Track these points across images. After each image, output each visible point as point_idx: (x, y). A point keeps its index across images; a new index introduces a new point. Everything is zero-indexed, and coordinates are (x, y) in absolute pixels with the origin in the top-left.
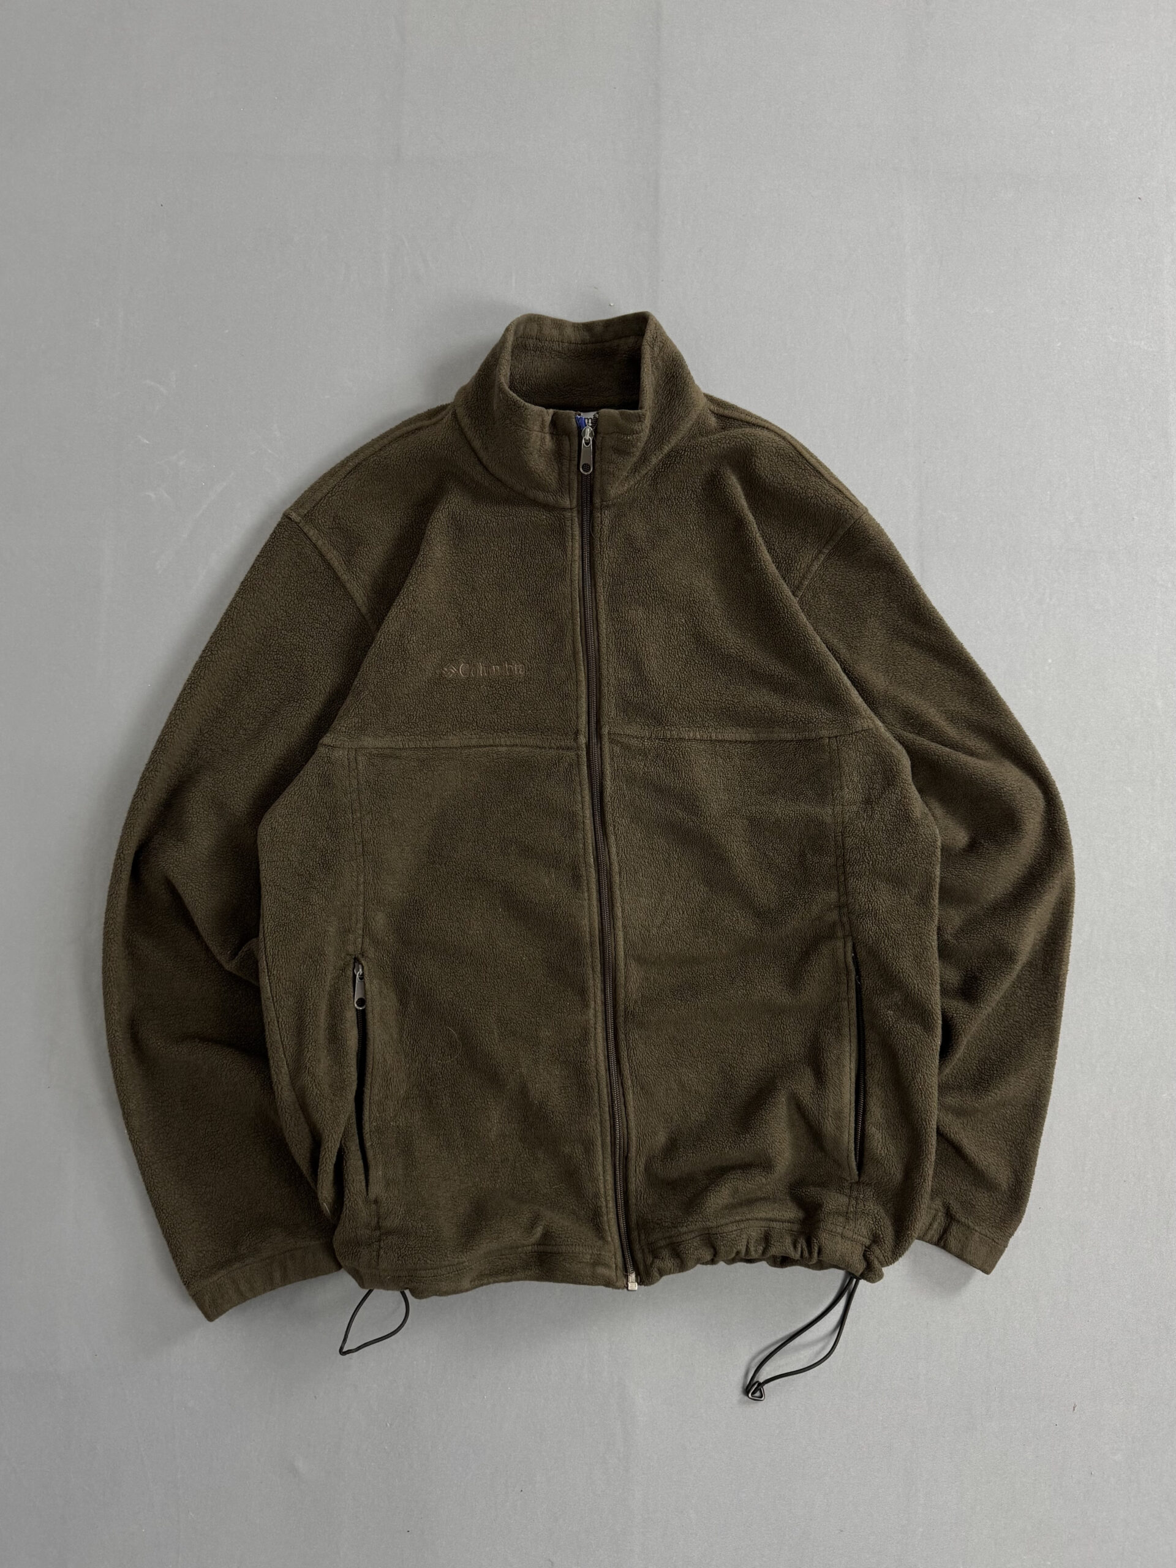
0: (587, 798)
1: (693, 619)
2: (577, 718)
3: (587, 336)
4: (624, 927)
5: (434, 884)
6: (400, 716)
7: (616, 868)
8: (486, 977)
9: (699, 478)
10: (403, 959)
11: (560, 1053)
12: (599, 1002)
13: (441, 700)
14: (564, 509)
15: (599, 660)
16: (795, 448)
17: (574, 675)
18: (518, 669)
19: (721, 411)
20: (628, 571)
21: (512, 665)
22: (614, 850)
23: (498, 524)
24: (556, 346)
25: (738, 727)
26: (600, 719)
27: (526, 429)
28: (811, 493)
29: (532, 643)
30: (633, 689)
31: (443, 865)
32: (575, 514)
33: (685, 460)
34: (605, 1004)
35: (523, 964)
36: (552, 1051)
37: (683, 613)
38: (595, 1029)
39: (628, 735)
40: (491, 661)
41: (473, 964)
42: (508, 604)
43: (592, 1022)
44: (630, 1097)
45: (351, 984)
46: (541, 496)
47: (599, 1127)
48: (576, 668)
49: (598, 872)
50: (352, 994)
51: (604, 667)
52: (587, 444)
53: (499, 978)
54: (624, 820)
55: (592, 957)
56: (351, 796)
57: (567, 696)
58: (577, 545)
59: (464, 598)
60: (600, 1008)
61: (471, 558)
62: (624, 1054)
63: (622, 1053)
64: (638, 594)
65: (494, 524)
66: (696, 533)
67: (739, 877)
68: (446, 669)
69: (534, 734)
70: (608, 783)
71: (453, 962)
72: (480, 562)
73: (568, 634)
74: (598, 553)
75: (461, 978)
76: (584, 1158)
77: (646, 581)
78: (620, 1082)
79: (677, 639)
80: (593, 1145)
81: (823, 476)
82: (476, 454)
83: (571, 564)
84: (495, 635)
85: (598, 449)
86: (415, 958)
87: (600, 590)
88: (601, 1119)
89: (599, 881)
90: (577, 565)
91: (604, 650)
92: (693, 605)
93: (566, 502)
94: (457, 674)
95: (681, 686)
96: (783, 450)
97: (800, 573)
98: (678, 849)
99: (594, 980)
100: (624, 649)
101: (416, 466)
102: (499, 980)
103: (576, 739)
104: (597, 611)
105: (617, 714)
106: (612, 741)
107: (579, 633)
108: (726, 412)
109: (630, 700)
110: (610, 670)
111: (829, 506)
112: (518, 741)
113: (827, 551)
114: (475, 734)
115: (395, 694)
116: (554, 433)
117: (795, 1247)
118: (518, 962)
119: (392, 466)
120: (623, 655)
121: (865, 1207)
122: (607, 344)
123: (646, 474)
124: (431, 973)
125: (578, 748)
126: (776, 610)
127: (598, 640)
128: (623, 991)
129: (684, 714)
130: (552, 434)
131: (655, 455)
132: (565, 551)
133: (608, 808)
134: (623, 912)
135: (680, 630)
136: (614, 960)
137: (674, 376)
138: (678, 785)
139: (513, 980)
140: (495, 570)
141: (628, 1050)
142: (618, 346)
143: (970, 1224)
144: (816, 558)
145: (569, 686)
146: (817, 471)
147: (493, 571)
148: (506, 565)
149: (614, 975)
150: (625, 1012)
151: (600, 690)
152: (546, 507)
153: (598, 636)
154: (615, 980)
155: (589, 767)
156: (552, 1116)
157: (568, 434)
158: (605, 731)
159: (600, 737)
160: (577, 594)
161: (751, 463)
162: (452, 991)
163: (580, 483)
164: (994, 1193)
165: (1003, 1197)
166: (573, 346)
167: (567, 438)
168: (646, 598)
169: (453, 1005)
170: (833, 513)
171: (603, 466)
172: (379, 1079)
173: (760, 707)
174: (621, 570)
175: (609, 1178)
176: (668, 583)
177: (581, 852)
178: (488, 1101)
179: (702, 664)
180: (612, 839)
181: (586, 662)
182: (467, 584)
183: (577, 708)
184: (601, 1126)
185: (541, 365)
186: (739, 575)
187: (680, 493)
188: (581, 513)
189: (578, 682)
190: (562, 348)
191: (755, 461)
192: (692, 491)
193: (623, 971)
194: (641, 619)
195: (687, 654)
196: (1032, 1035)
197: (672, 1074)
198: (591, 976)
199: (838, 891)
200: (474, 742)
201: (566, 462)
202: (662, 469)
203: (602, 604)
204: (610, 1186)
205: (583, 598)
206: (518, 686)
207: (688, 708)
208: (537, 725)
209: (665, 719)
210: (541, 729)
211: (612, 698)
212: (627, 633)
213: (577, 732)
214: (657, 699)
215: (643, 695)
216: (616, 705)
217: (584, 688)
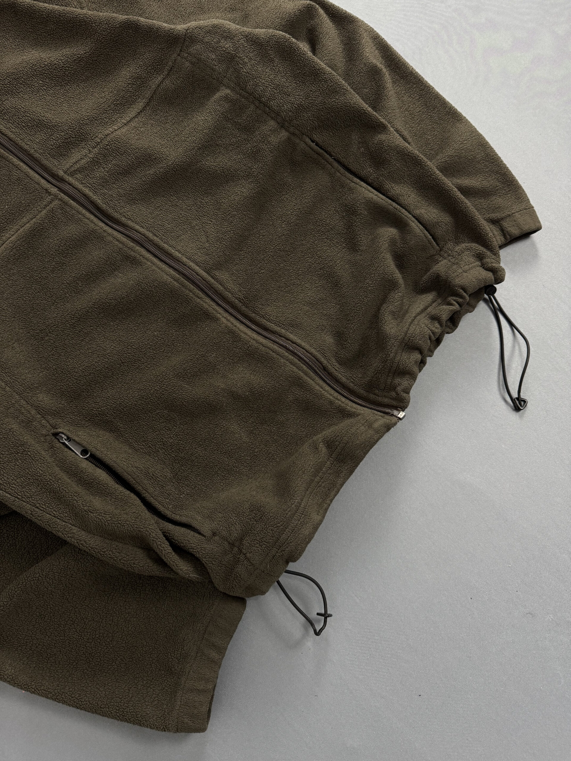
0: (92, 217)
2: (39, 185)
4: (189, 259)
7: (150, 235)
10: (85, 407)
11: (231, 358)
12: (221, 312)
15: (16, 144)
17: (11, 165)
22: (137, 227)
25: (132, 106)
26: (51, 172)
30: (52, 138)
31: (49, 334)
34: (226, 310)
35: (159, 337)
36: (226, 362)
37: (36, 78)
38: (235, 326)
39: (76, 162)
41: (131, 367)
43: (230, 325)
44: (291, 336)
45: (66, 449)
47: (293, 367)
48: (8, 161)
49: (142, 246)
50: (74, 453)
51: (23, 144)
54: (126, 209)
55: (190, 291)
57: (19, 179)
60: (226, 315)
62: (264, 322)
63: (263, 323)
67: (217, 170)
69: (22, 215)
70: (95, 198)
71: (118, 378)
75: (132, 381)
76: (304, 392)
78: (279, 337)
79: (49, 95)
80: (301, 379)
86: (92, 400)
88: (289, 362)
89: (148, 251)
91: (12, 136)
92: (36, 67)
98: (172, 194)
99: (205, 302)
100: (23, 124)
102: (155, 360)
103: (50, 194)
105: (58, 161)
106: (72, 174)
109: (57, 145)
110: (29, 143)
112: (17, 227)
117: (451, 304)
118: (155, 339)
120: (26, 129)
121: (457, 252)
124: (111, 397)
125: (56, 196)
126: (83, 22)
128: (227, 293)
133: (110, 211)
134: (179, 252)
135: (45, 89)
136: (204, 282)
138: (133, 159)
139: (163, 352)
141: (264, 318)
143: (508, 213)
145: (15, 174)
149: (212, 289)
150: (241, 302)
151: (36, 160)
154: (216, 292)
155: (74, 199)
156: (264, 389)
158: (61, 173)
159: (62, 180)
162: (134, 392)
164: (499, 193)
165: (505, 190)
168: (5, 87)
169: (143, 398)
172: (145, 482)
175: (327, 388)
177: (120, 245)
178: (222, 425)
180: (130, 223)
181: (10, 153)
183: (33, 180)
184: (294, 365)
186: (45, 32)
189: (16, 167)
193: (215, 282)
194: (16, 102)
196: (432, 109)
197: (299, 304)
198: (202, 302)
199: (272, 118)
204: (333, 392)
207: (94, 118)
208: (19, 210)
209: (88, 135)
210: (24, 209)
211: (46, 155)
212: (15, 115)
213: (47, 191)
214: (71, 128)
215: (61, 135)
216: (53, 157)
217: (24, 166)
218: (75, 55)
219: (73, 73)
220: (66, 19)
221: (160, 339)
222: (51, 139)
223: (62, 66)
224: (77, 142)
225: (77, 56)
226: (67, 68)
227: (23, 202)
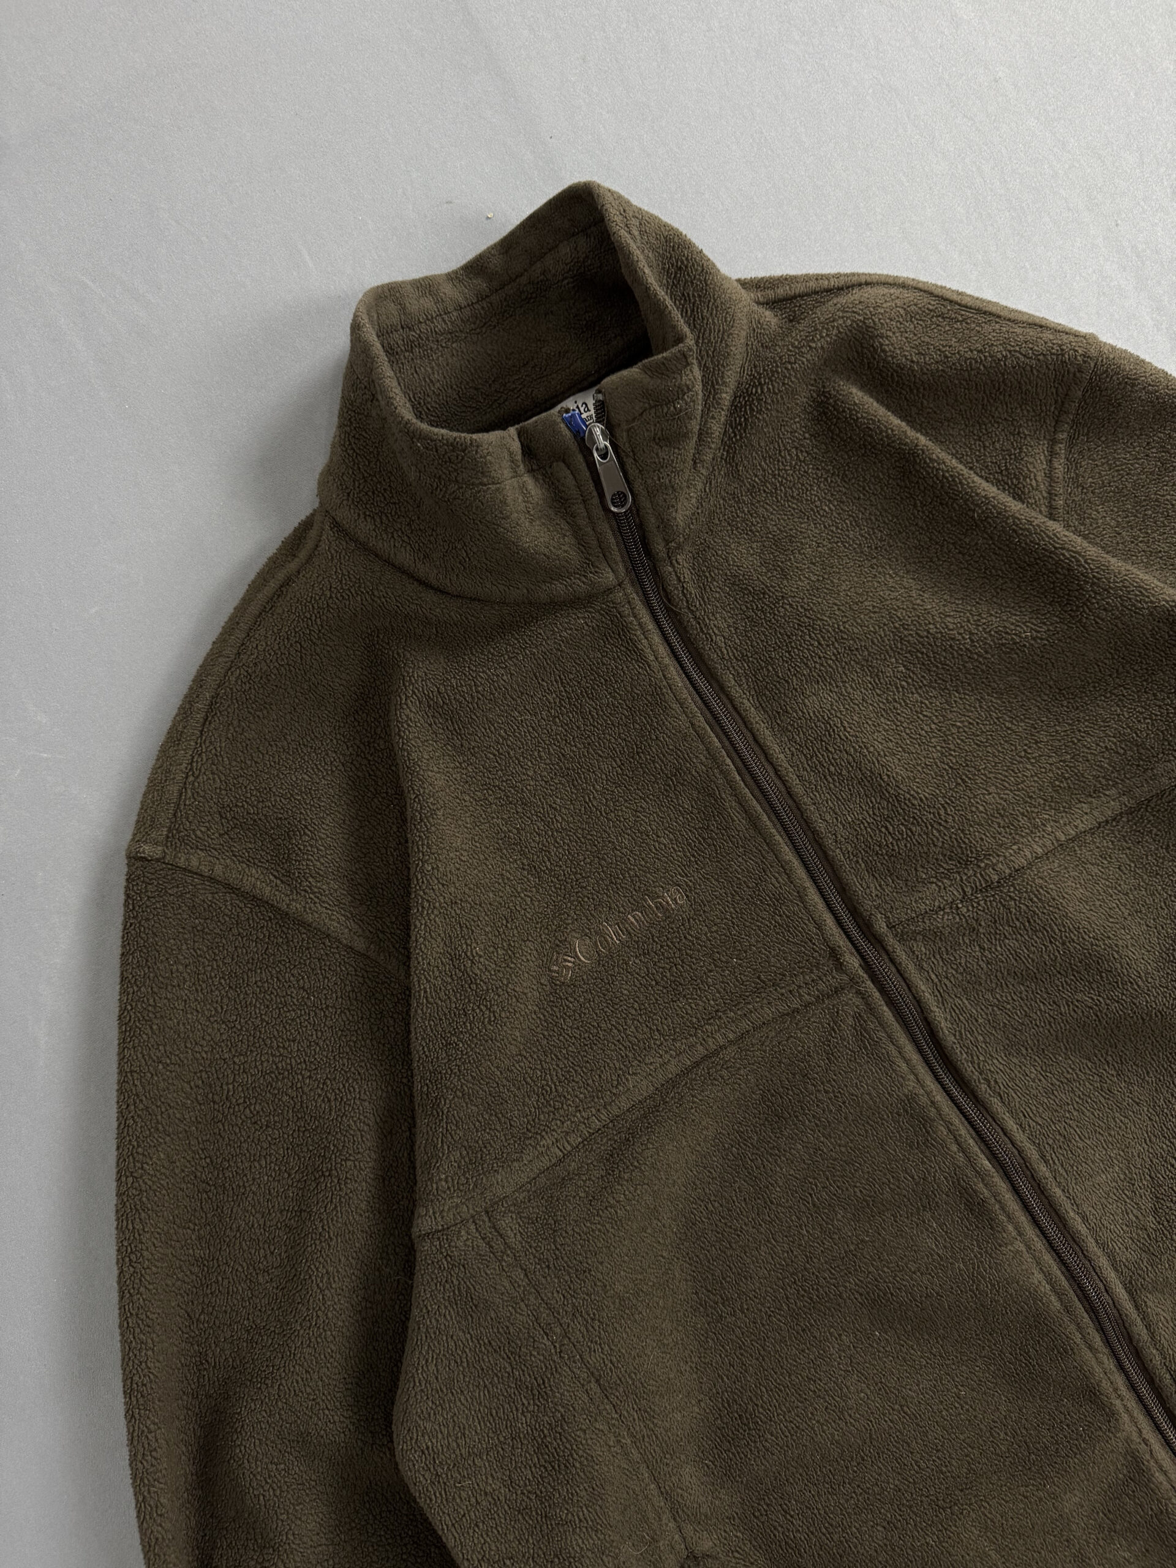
0: (915, 1058)
1: (917, 657)
2: (819, 928)
3: (481, 284)
4: (1103, 1246)
5: (742, 1355)
6: (527, 1099)
7: (1032, 1153)
8: (916, 1462)
9: (797, 420)
10: (761, 1515)
11: (1111, 1516)
12: (1124, 1390)
13: (578, 1028)
14: (609, 590)
15: (799, 811)
16: (931, 294)
17: (771, 857)
18: (674, 898)
19: (771, 294)
20: (766, 636)
21: (658, 897)
22: (1011, 1124)
23: (512, 674)
24: (440, 326)
25: (1090, 799)
26: (855, 908)
27: (493, 483)
28: (999, 350)
29: (671, 840)
30: (888, 830)
31: (739, 1313)
32: (630, 590)
33: (769, 401)
34: (1133, 1387)
35: (966, 1403)
36: (1095, 1520)
38: (1146, 1443)
39: (925, 912)
40: (622, 909)
41: (883, 1452)
42: (594, 797)
43: (1135, 1436)
46: (559, 588)
48: (768, 843)
49: (1007, 1176)
51: (815, 817)
52: (604, 456)
53: (938, 1451)
54: (995, 1061)
55: (1079, 1328)
56: (526, 1306)
58: (657, 639)
59: (517, 829)
60: (1132, 1404)
61: (494, 755)
64: (806, 664)
65: (505, 677)
66: (839, 514)
68: (555, 968)
69: (763, 995)
70: (940, 1016)
72: (512, 753)
73: (724, 796)
74: (698, 634)
77: (807, 638)
81: (999, 317)
82: (411, 576)
83: (664, 676)
84: (603, 862)
85: (627, 456)
87: (736, 692)
89: (1016, 1190)
90: (673, 671)
91: (798, 789)
92: (906, 632)
93: (608, 577)
94: (578, 964)
95: (962, 780)
96: (916, 305)
97: (1041, 492)
98: (1109, 1058)
99: (1099, 1361)
101: (318, 650)
102: (940, 1454)
103: (840, 966)
104: (751, 731)
105: (880, 886)
106: (902, 938)
107: (743, 785)
108: (781, 292)
109: (895, 852)
110: (828, 817)
111: (1041, 357)
112: (745, 1025)
113: (1065, 435)
114: (666, 1052)
115: (497, 1067)
116: (535, 467)
118: (957, 1405)
119: (275, 671)
120: (833, 779)
122: (524, 280)
123: (713, 459)
124: (822, 1512)
125: (853, 980)
127: (780, 777)
128: (1154, 1351)
129: (996, 826)
130: (531, 471)
131: (713, 417)
132: (641, 658)
133: (961, 1056)
134: (1085, 1219)
135: (903, 687)
136: (1115, 1312)
137: (680, 268)
138: (1057, 954)
140: (542, 754)
142: (543, 273)
144: (1052, 454)
145: (774, 880)
146: (985, 313)
147: (540, 757)
148: (557, 734)
149: (1125, 1334)
151: (828, 860)
152: (575, 602)
153: (776, 771)
154: (1132, 1343)
155: (891, 1003)
157: (564, 458)
158: (881, 925)
159: (877, 941)
160: (702, 719)
161: (875, 350)
162: (876, 1524)
163: (619, 531)
166: (467, 312)
167: (562, 464)
168: (822, 665)
170: (1051, 367)
171: (649, 481)
173: (1114, 747)
174: (752, 641)
176: (845, 619)
177: (960, 1157)
179: (970, 723)
180: (996, 1104)
182: (511, 803)
183: (808, 912)
185: (432, 368)
186: (956, 543)
187: (778, 461)
188: (639, 583)
189: (782, 864)
190: (452, 323)
191: (881, 345)
192: (797, 448)
193: (1138, 1320)
194: (832, 705)
195: (936, 721)
198: (1093, 1363)
200: (673, 1069)
201: (580, 509)
202: (735, 436)
203: (755, 716)
205: (715, 721)
206: (690, 929)
207: (998, 810)
208: (759, 978)
209: (972, 852)
210: (770, 980)
211: (857, 862)
212: (821, 740)
213: (834, 954)
214: (940, 824)
215: (910, 830)
216: (871, 870)
217: (800, 872)
218: (1007, 633)
219: (982, 671)
220: (1026, 544)
221: (968, 1410)
222: (883, 830)
223: (967, 649)
224: (941, 857)
225: (1013, 639)
226: (976, 656)
227: (772, 960)
